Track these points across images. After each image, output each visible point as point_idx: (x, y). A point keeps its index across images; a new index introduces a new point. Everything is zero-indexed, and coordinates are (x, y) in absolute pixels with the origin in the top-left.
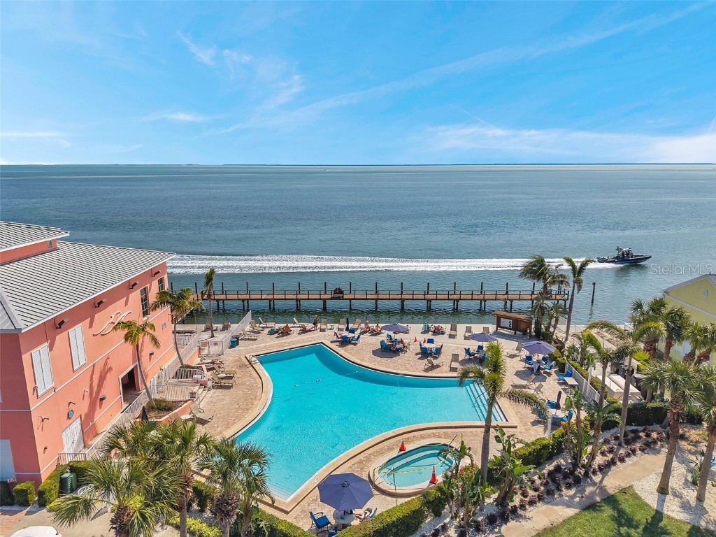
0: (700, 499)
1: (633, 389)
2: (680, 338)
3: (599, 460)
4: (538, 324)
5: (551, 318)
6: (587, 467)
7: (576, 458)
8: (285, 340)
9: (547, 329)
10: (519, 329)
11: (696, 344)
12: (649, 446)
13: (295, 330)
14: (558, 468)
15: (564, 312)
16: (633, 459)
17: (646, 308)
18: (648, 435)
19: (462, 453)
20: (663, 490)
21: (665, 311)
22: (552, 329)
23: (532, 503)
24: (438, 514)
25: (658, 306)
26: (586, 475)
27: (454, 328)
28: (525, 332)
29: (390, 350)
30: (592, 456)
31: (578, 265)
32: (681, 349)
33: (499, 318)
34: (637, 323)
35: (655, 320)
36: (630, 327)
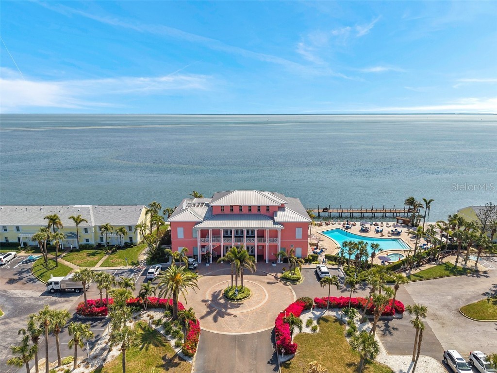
0: (466, 263)
1: (448, 241)
2: (462, 225)
3: (440, 257)
4: (413, 222)
5: (417, 220)
6: (437, 258)
7: (434, 256)
8: (320, 228)
9: (416, 223)
10: (405, 224)
11: (467, 227)
12: (453, 254)
13: (324, 225)
14: (430, 258)
15: (423, 217)
16: (449, 257)
17: (452, 217)
18: (453, 252)
19: (410, 251)
20: (457, 262)
21: (458, 218)
22: (418, 224)
23: (425, 264)
24: (404, 265)
25: (455, 216)
26: (437, 259)
27: (382, 223)
28: (408, 225)
29: (365, 230)
30: (438, 256)
31: (428, 201)
32: (462, 228)
33: (398, 220)
34: (450, 221)
35: (455, 220)
36: (447, 222)
